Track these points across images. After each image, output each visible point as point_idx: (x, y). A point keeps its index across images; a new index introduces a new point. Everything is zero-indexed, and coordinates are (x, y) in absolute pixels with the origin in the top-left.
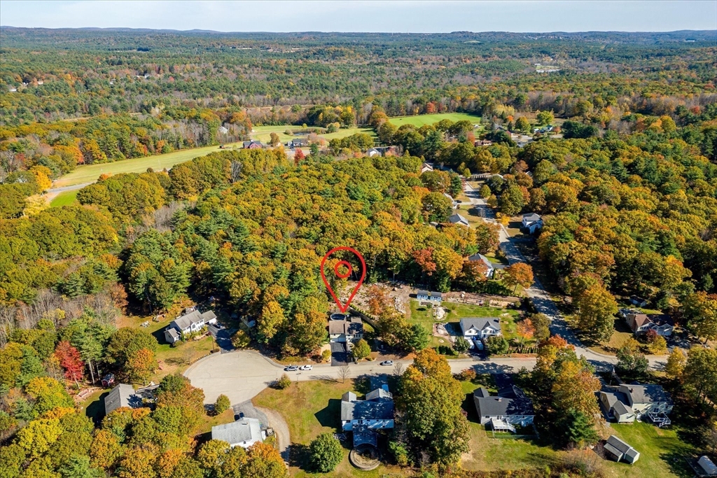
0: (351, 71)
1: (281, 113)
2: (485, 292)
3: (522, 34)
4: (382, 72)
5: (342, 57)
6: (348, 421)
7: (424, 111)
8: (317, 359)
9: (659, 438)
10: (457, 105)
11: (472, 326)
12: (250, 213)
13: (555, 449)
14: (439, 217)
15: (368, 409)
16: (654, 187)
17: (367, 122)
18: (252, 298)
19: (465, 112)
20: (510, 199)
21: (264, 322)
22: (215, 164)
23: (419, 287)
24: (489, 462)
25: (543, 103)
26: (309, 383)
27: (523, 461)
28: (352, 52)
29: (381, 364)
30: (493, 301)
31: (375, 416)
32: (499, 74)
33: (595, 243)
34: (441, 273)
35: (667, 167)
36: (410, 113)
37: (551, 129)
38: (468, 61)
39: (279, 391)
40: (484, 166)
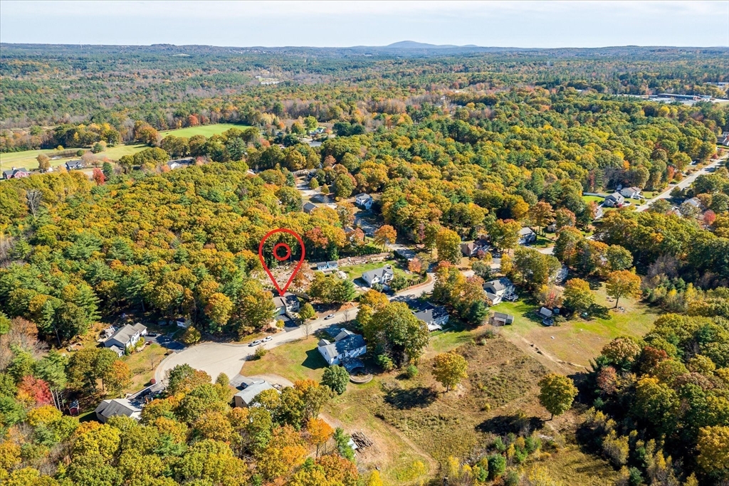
0: (63, 87)
1: (15, 137)
2: (364, 254)
3: (226, 48)
4: (103, 88)
5: (36, 73)
6: (335, 358)
7: (187, 124)
8: (270, 330)
9: (516, 307)
10: (219, 117)
11: (375, 276)
12: (110, 232)
13: (469, 330)
14: (293, 207)
15: (345, 344)
16: (432, 163)
17: (132, 139)
18: (186, 299)
19: (229, 122)
20: (344, 185)
21: (219, 312)
22: (11, 195)
23: (314, 262)
24: (438, 350)
25: (298, 110)
26: (279, 348)
27: (456, 342)
28: (47, 66)
29: (325, 319)
30: (373, 258)
31: (352, 347)
32: (230, 87)
33: (423, 204)
34: (331, 245)
35: (434, 148)
36: (173, 127)
37: (322, 130)
38: (190, 74)
39: (258, 361)
40: (297, 164)
